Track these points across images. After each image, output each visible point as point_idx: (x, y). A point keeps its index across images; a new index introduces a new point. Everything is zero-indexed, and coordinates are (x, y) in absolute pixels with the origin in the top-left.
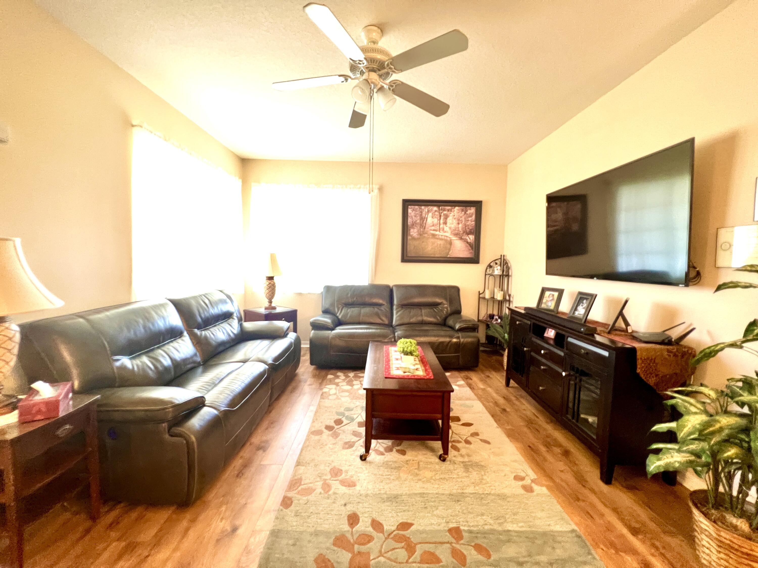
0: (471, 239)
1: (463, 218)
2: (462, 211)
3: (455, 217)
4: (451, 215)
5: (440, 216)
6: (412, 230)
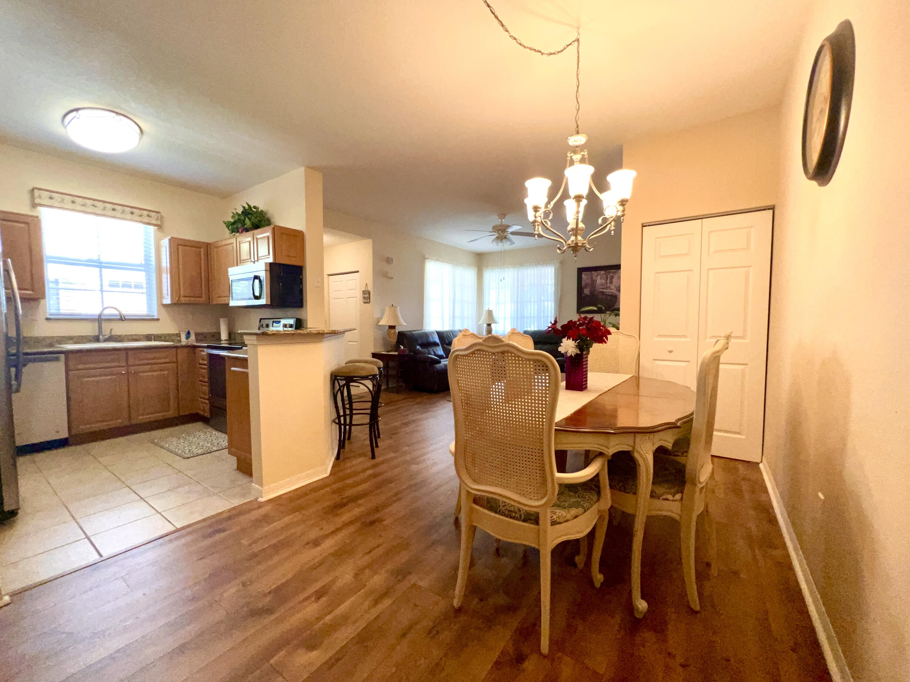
4: (616, 276)
5: (607, 278)
6: (585, 290)
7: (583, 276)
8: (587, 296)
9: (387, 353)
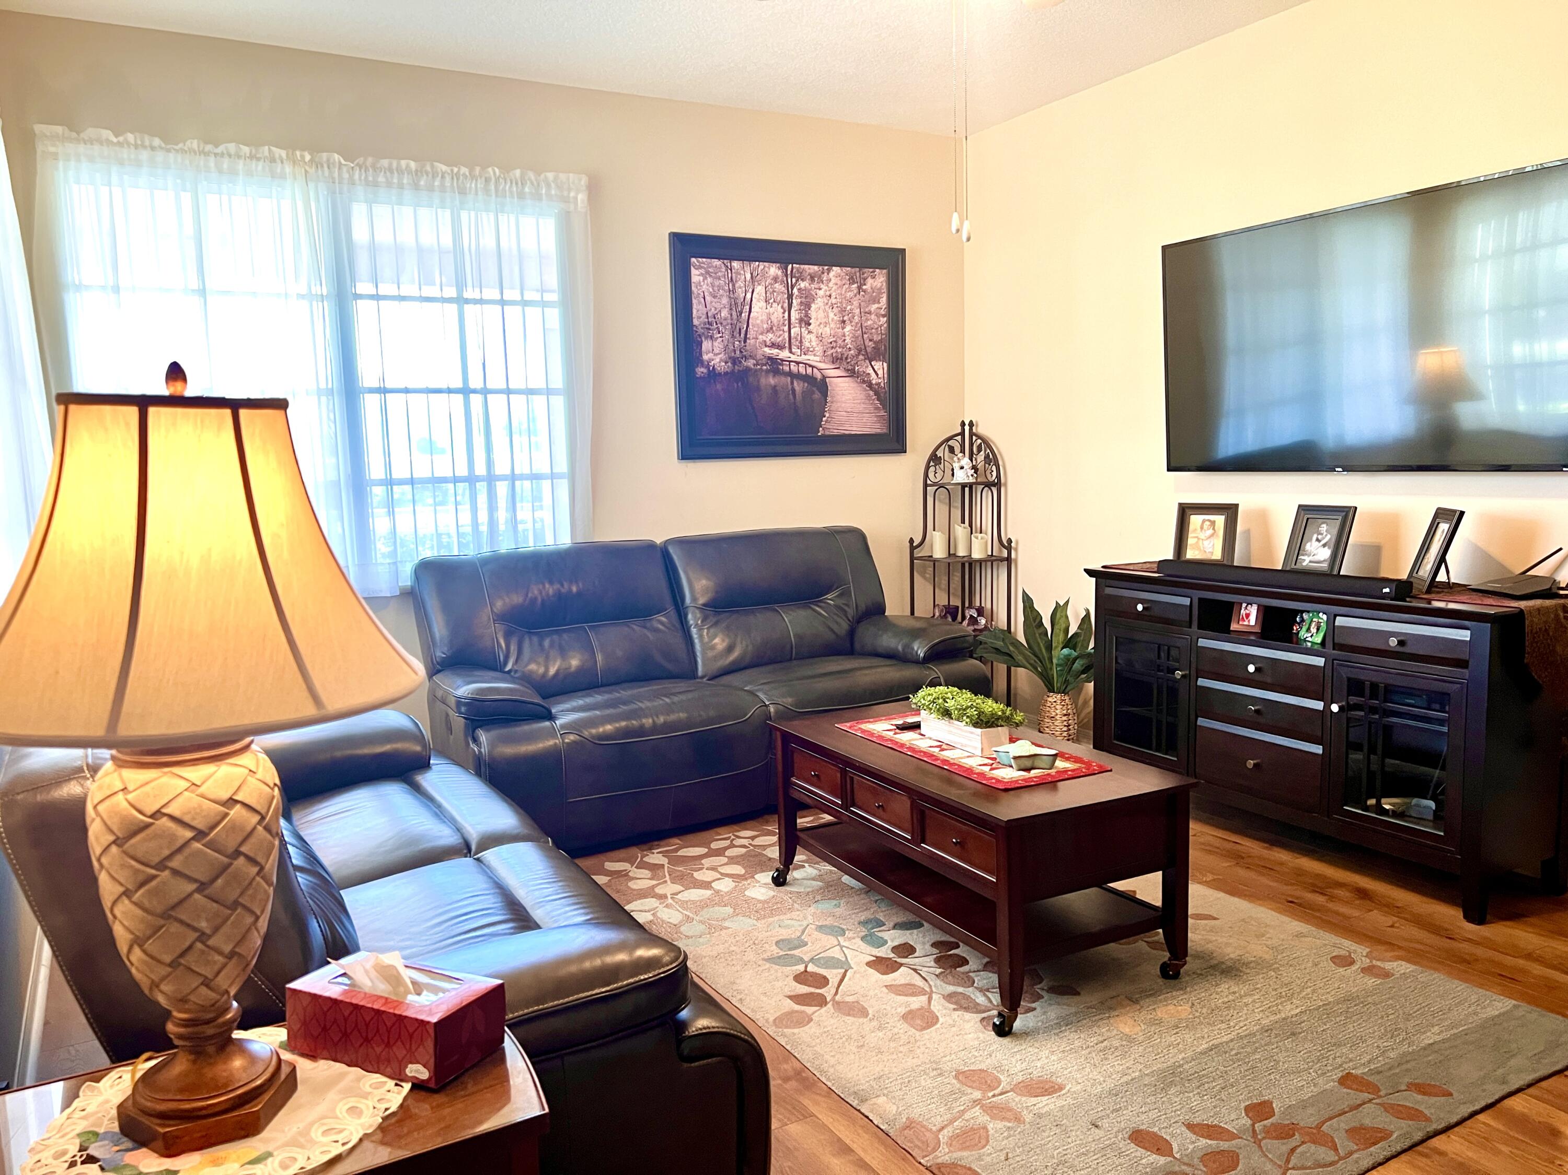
0: (880, 373)
1: (856, 303)
2: (852, 280)
3: (834, 301)
4: (821, 293)
5: (790, 297)
6: (706, 345)
7: (696, 276)
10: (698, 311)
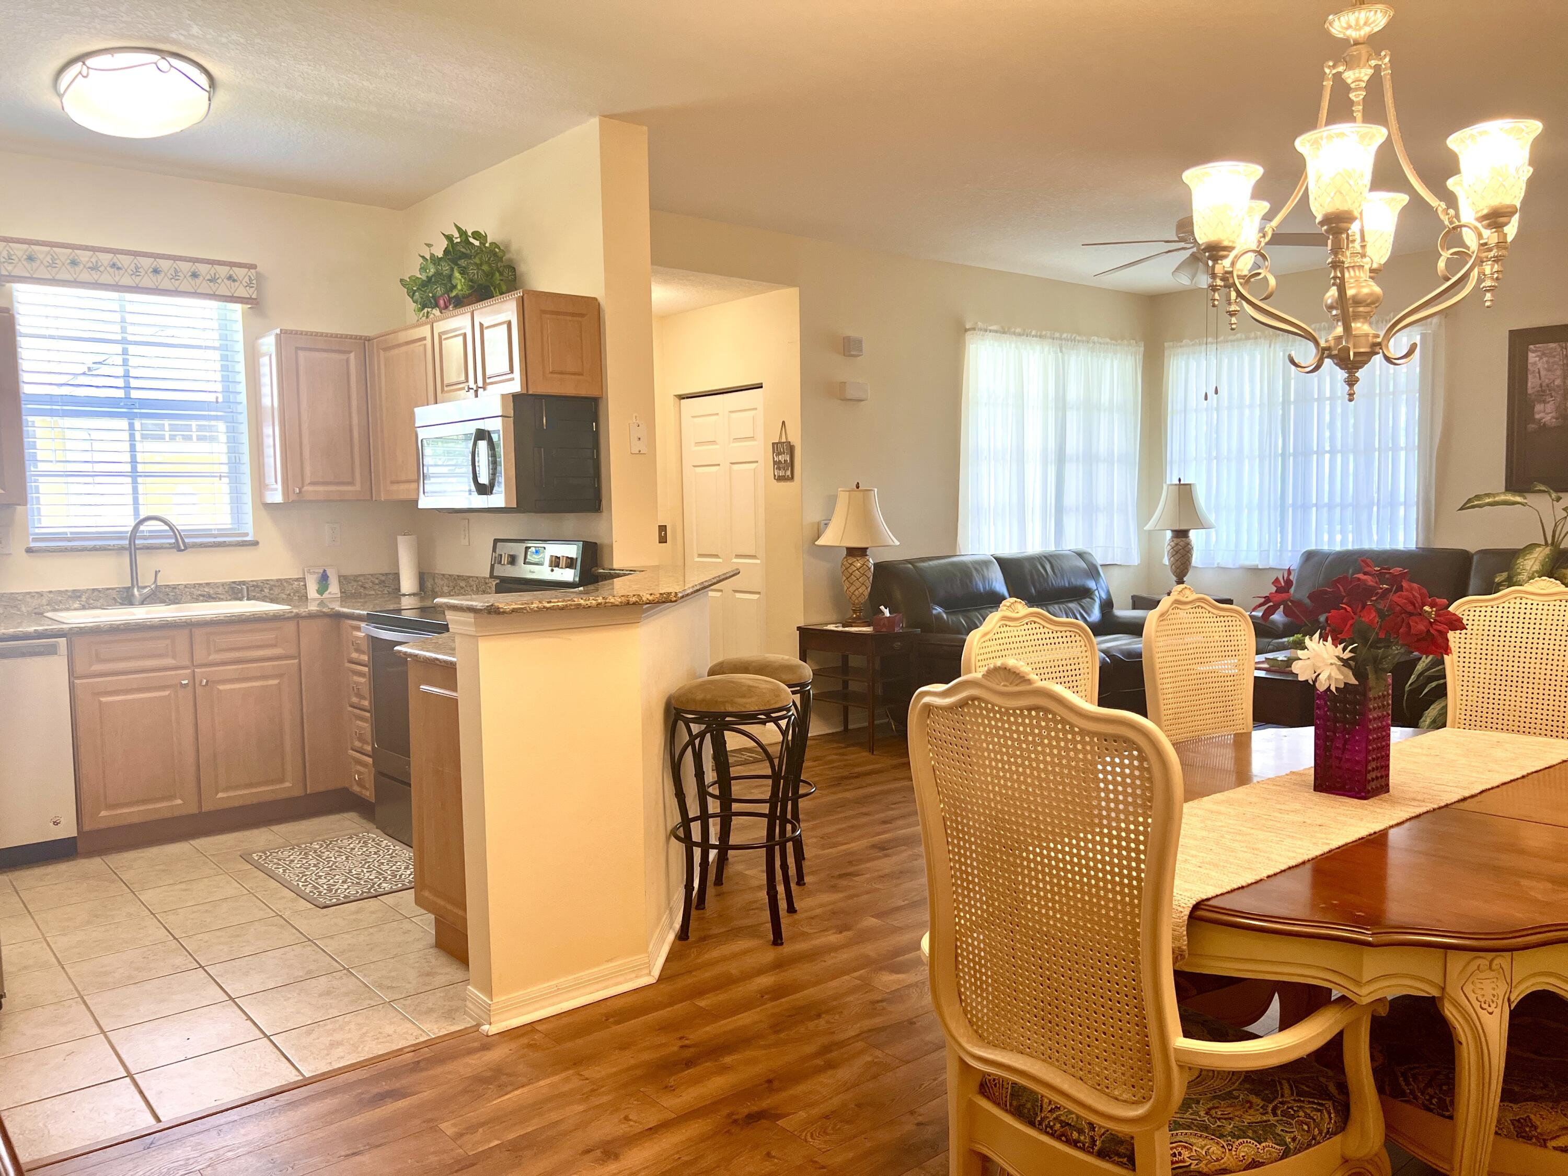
6: (1538, 407)
7: (1532, 357)
8: (1544, 427)
9: (840, 629)
10: (1532, 383)
